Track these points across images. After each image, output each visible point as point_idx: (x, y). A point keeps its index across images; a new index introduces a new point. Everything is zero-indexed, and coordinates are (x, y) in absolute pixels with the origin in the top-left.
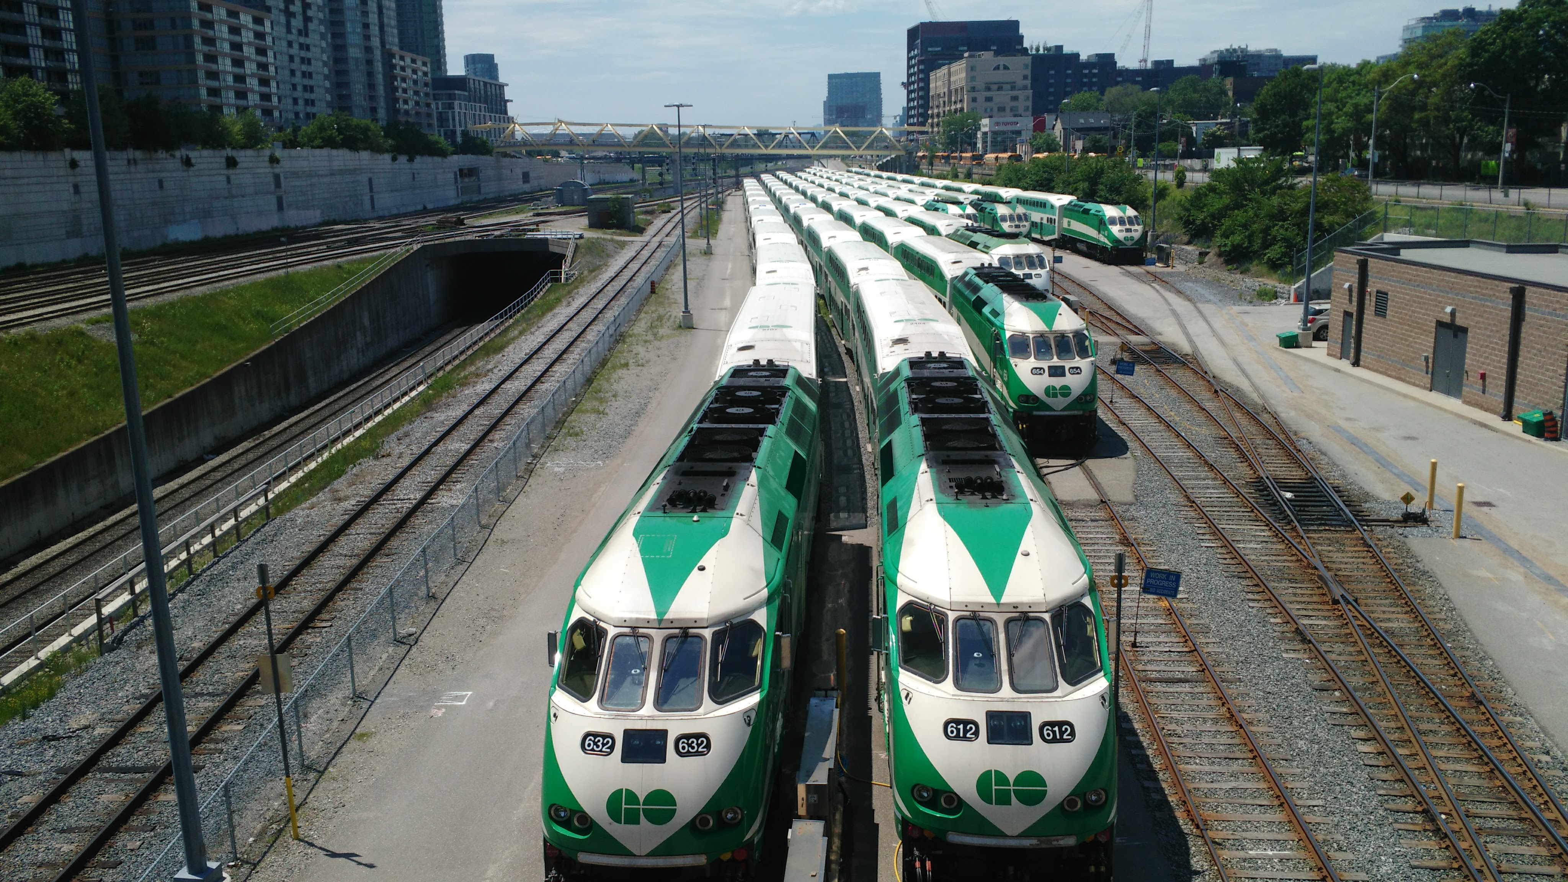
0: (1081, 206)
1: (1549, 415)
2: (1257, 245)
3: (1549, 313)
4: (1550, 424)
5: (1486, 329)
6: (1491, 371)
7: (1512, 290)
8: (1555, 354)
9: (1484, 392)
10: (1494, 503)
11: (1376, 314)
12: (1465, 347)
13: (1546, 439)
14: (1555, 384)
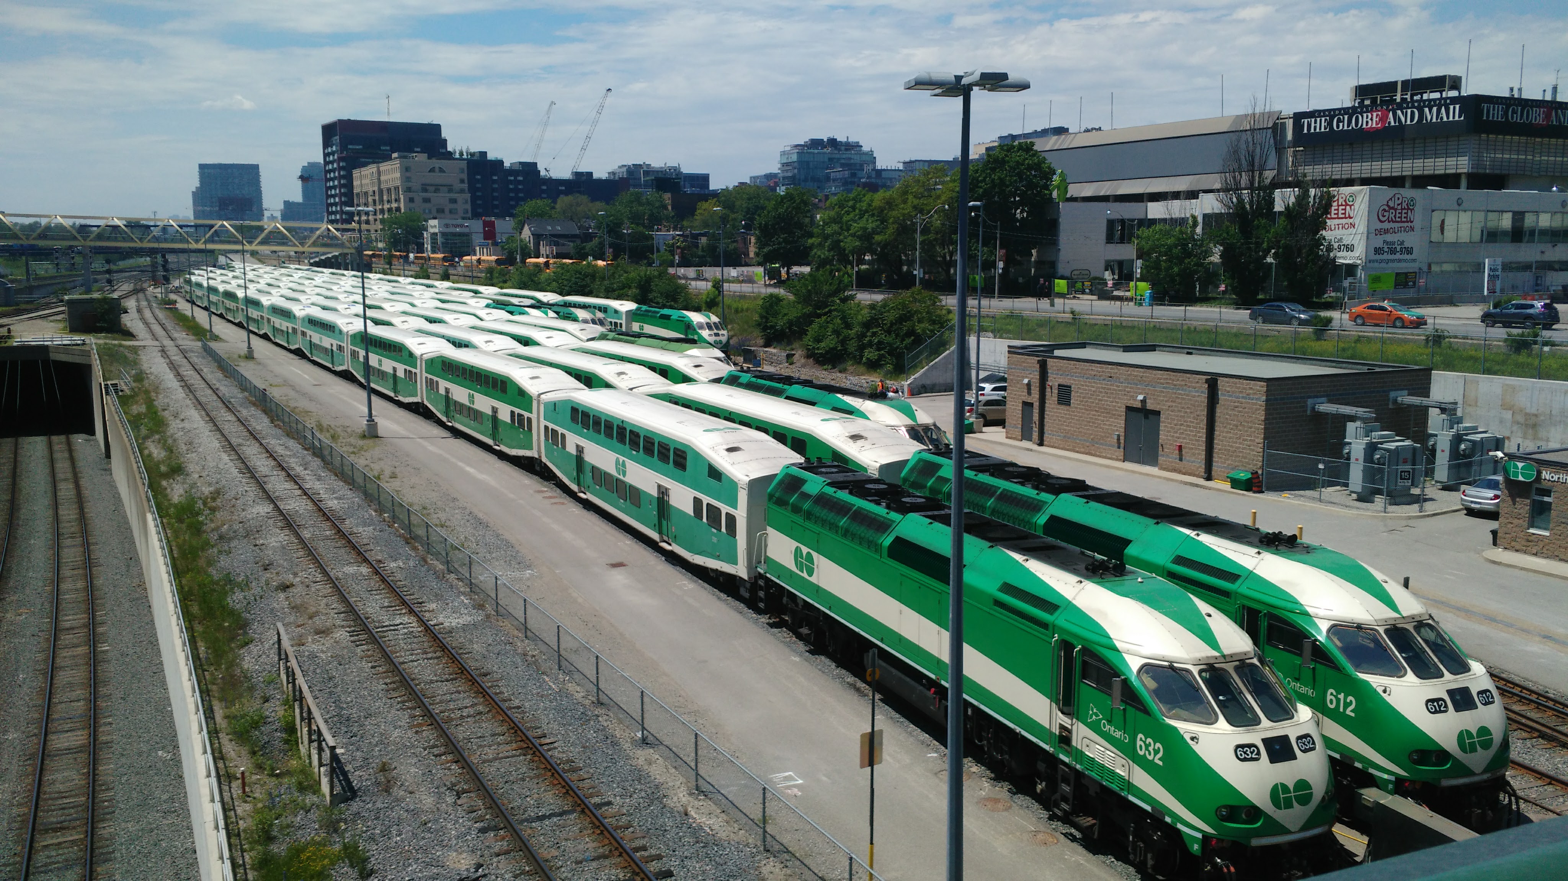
0: (658, 312)
1: (1255, 473)
2: (852, 346)
3: (1243, 397)
4: (1256, 481)
5: (1179, 411)
6: (1186, 443)
7: (1207, 381)
8: (1251, 428)
9: (1181, 460)
11: (1059, 403)
12: (1159, 426)
13: (1255, 492)
14: (1253, 450)
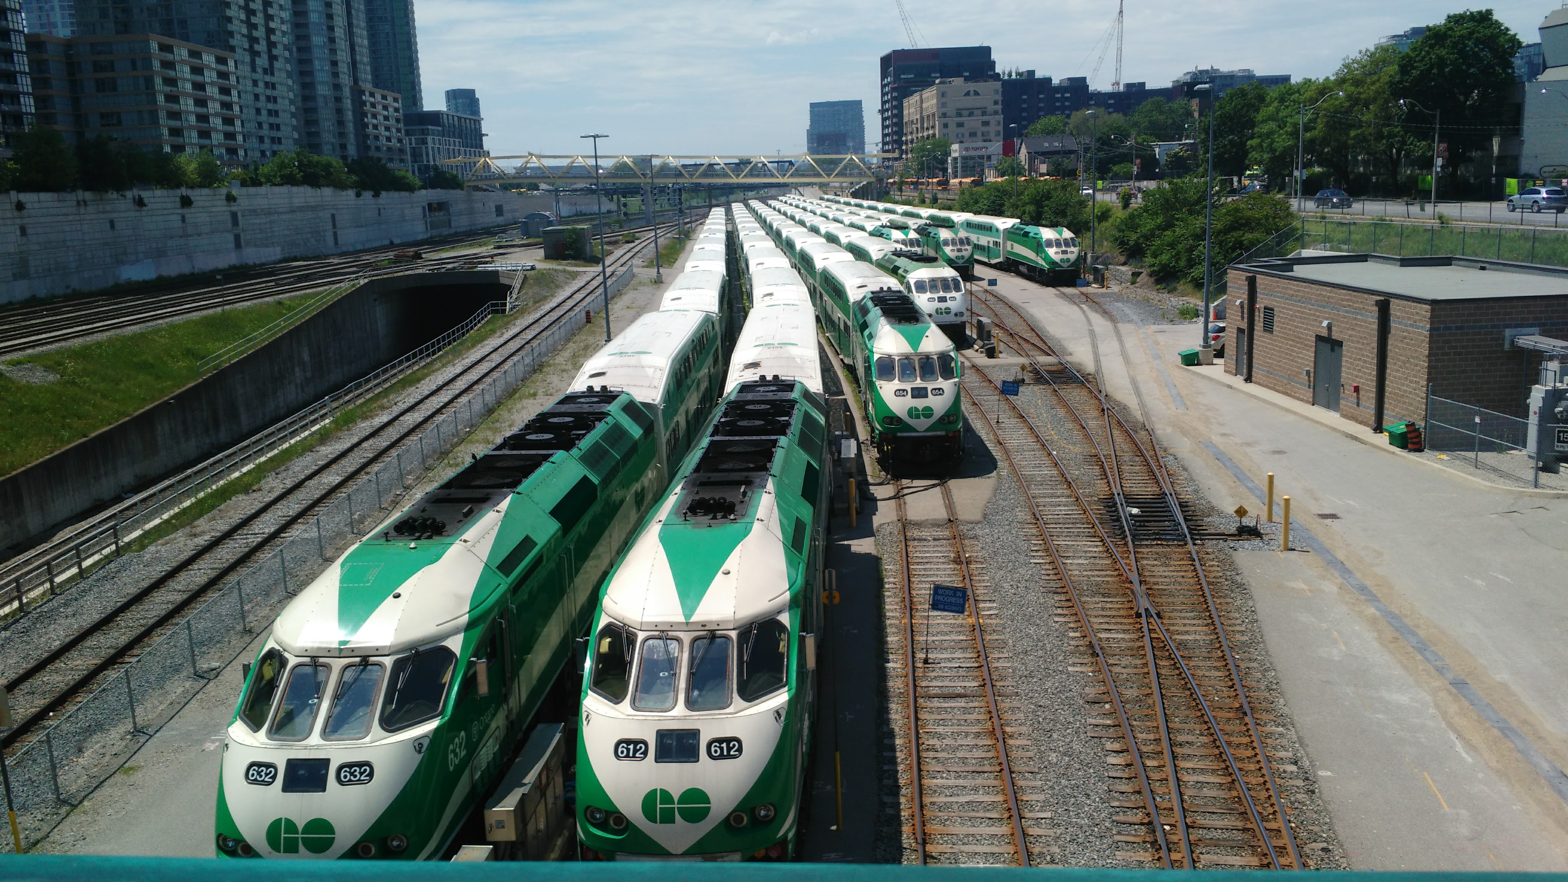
0: (1023, 230)
1: (1411, 426)
2: (1182, 263)
3: (1411, 325)
4: (1412, 435)
5: (1358, 342)
6: (1363, 384)
7: (1377, 303)
8: (1416, 365)
9: (1358, 405)
10: (1339, 515)
11: (1265, 330)
12: (1341, 361)
13: (1410, 451)
14: (1418, 396)
